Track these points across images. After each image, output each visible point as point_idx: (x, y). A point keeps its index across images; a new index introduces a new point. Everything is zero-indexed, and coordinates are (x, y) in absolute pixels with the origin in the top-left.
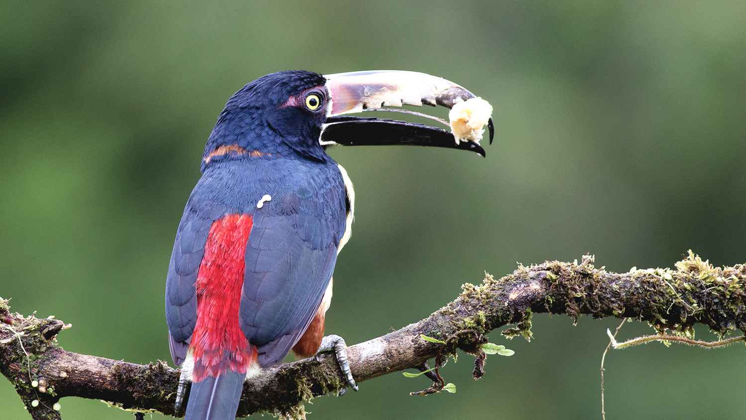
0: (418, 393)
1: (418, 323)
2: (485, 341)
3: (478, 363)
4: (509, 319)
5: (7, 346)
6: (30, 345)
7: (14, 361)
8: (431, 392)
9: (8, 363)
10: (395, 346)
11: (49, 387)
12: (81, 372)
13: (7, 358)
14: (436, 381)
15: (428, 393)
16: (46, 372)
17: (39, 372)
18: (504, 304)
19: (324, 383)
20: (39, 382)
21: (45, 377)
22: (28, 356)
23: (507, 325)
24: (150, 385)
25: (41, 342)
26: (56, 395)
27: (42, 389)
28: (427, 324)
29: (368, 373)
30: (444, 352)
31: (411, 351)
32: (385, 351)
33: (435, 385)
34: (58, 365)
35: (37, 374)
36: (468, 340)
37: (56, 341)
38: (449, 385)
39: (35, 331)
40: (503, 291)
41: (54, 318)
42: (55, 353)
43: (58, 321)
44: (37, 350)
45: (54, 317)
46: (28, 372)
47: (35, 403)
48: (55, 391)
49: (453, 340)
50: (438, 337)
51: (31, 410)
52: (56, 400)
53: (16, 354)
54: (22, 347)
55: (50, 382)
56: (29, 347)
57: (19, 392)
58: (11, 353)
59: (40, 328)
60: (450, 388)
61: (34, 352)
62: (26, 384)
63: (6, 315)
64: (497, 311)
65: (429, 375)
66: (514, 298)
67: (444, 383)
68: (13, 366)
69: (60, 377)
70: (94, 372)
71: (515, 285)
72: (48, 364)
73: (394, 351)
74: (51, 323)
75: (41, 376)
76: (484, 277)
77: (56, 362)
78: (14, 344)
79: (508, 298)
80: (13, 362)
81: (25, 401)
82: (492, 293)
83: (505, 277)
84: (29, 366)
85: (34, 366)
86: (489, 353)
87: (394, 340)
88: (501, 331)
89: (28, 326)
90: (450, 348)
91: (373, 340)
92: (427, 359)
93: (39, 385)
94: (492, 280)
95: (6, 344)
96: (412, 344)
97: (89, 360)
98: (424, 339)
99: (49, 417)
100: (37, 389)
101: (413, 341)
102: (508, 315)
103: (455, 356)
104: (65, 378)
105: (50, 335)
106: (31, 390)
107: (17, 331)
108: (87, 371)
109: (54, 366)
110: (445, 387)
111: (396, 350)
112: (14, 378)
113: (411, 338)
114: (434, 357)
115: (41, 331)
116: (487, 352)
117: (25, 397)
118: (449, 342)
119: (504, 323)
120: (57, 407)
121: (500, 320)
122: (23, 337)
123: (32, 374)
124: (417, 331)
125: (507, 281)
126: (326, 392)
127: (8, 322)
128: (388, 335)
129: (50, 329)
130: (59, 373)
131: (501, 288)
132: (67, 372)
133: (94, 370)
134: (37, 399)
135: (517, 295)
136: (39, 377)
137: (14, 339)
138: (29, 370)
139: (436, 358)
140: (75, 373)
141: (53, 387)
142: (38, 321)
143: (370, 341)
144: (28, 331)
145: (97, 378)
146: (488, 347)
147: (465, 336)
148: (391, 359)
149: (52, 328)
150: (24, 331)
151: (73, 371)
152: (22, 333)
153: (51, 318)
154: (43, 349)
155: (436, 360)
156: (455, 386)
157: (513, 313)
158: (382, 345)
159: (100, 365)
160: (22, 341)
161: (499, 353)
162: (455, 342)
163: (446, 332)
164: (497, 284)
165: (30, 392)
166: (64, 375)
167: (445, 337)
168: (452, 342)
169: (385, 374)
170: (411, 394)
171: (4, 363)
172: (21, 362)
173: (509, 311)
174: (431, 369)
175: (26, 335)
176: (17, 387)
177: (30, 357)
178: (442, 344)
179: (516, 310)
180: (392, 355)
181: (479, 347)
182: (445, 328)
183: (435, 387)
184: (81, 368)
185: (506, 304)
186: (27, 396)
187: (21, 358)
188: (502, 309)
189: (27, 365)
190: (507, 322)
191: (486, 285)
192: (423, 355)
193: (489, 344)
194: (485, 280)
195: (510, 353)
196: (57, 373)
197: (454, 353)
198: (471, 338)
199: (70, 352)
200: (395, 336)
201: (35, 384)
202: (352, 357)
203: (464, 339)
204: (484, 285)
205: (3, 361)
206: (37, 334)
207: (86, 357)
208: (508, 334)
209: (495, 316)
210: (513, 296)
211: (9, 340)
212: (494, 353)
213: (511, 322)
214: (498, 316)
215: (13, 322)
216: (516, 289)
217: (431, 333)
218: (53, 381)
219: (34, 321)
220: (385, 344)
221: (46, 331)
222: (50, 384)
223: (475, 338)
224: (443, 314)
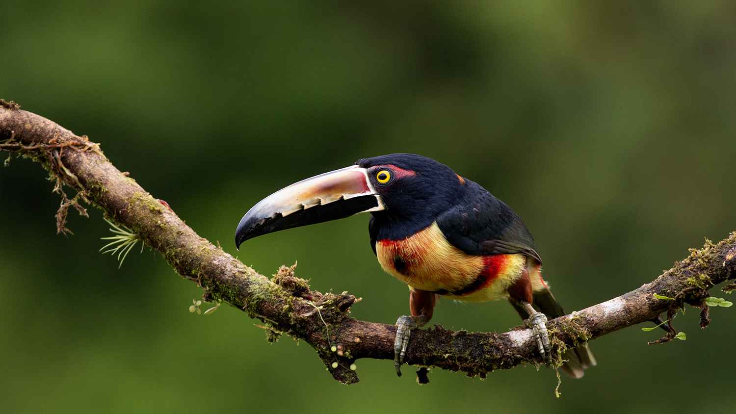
0: (654, 342)
1: (651, 283)
2: (708, 296)
3: (703, 314)
4: (727, 276)
5: (309, 319)
6: (328, 317)
7: (316, 330)
8: (665, 341)
9: (311, 332)
10: (633, 303)
11: (345, 351)
12: (372, 337)
13: (310, 328)
14: (669, 331)
15: (662, 342)
16: (342, 339)
17: (337, 338)
18: (722, 264)
19: (575, 337)
20: (337, 347)
21: (342, 343)
22: (327, 326)
23: (726, 281)
24: (430, 346)
25: (338, 314)
26: (352, 357)
27: (340, 353)
28: (659, 284)
29: (611, 327)
30: (674, 307)
31: (646, 307)
32: (624, 308)
33: (668, 335)
34: (353, 332)
35: (335, 341)
36: (694, 295)
37: (350, 312)
38: (680, 333)
39: (332, 305)
40: (721, 253)
41: (347, 294)
42: (349, 323)
43: (351, 296)
44: (335, 321)
45: (347, 292)
46: (327, 339)
47: (335, 365)
48: (350, 355)
49: (681, 296)
50: (668, 295)
51: (332, 371)
52: (351, 362)
53: (317, 324)
54: (322, 319)
55: (346, 346)
56: (328, 319)
57: (321, 356)
58: (312, 324)
59: (336, 303)
60: (681, 336)
61: (332, 323)
62: (326, 349)
63: (307, 293)
64: (716, 270)
65: (663, 327)
66: (730, 259)
67: (676, 333)
68: (314, 335)
69: (354, 342)
70: (383, 337)
71: (731, 248)
72: (344, 332)
73: (631, 308)
74: (345, 297)
75: (339, 342)
76: (704, 242)
77: (350, 330)
78: (315, 315)
79: (725, 259)
80: (314, 332)
81: (326, 363)
82: (711, 255)
83: (722, 242)
84: (328, 334)
85: (332, 334)
86: (711, 305)
87: (631, 298)
88: (721, 287)
89: (325, 301)
90: (679, 303)
91: (614, 299)
92: (660, 313)
93: (337, 350)
94: (711, 244)
95: (308, 317)
96: (647, 300)
97: (378, 327)
98: (656, 297)
99: (347, 376)
100: (336, 353)
101: (647, 298)
102: (726, 273)
103: (683, 309)
104: (359, 343)
105: (344, 308)
106: (331, 354)
107: (317, 306)
108: (377, 336)
109: (350, 334)
110: (676, 336)
111: (633, 307)
112: (316, 345)
113: (646, 296)
114: (665, 311)
115: (337, 305)
116: (710, 304)
117: (326, 360)
118: (678, 298)
119: (723, 280)
120: (353, 367)
121: (720, 277)
122: (321, 311)
123: (331, 341)
124: (650, 290)
125: (724, 244)
126: (576, 344)
127: (309, 299)
128: (627, 294)
129: (344, 303)
130: (354, 338)
131: (719, 251)
132: (360, 337)
133: (383, 335)
134: (336, 361)
135: (732, 256)
136: (338, 343)
137: (315, 312)
138: (328, 337)
139: (667, 312)
140: (367, 338)
141: (349, 350)
142: (333, 297)
143: (611, 300)
144: (326, 306)
145: (385, 342)
146: (710, 300)
147: (690, 292)
148: (629, 314)
149: (346, 301)
150: (322, 305)
151: (365, 337)
152: (321, 307)
153: (344, 293)
154: (340, 320)
155: (668, 313)
156: (685, 335)
157: (730, 271)
158: (622, 303)
159: (387, 331)
160: (321, 314)
161: (720, 305)
162: (682, 297)
163: (675, 290)
164: (716, 247)
165: (330, 356)
166: (358, 340)
167: (675, 295)
168: (680, 298)
169: (625, 327)
170: (648, 343)
171: (307, 333)
172: (322, 331)
173: (726, 269)
174: (665, 322)
175: (325, 309)
176: (319, 352)
177: (329, 327)
178: (672, 300)
179: (732, 268)
180: (630, 311)
181: (703, 301)
182: (674, 287)
183: (668, 336)
184: (372, 334)
185: (724, 264)
186: (328, 359)
187: (321, 328)
188: (720, 268)
189: (327, 333)
190: (725, 279)
191: (707, 249)
192: (656, 310)
193: (711, 298)
194: (706, 245)
195: (729, 304)
196: (352, 339)
197: (682, 307)
198: (695, 294)
199: (362, 321)
200: (632, 295)
201: (334, 349)
202: (597, 315)
203: (689, 295)
204: (704, 249)
205: (307, 331)
206: (333, 308)
207: (375, 324)
208: (727, 290)
209: (715, 274)
210: (729, 257)
211: (310, 314)
212: (716, 305)
213: (729, 279)
214: (718, 274)
215: (314, 298)
216: (731, 251)
217: (662, 291)
218: (349, 345)
219: (330, 297)
220: (624, 302)
221: (341, 304)
222: (346, 348)
223: (700, 294)
224: (671, 275)
